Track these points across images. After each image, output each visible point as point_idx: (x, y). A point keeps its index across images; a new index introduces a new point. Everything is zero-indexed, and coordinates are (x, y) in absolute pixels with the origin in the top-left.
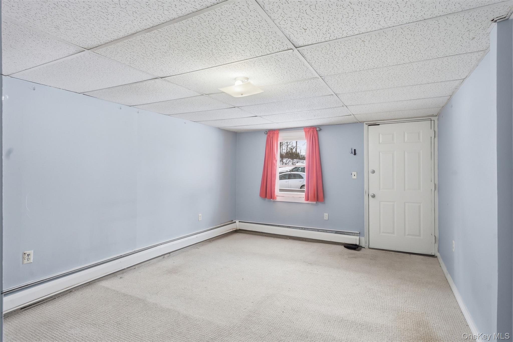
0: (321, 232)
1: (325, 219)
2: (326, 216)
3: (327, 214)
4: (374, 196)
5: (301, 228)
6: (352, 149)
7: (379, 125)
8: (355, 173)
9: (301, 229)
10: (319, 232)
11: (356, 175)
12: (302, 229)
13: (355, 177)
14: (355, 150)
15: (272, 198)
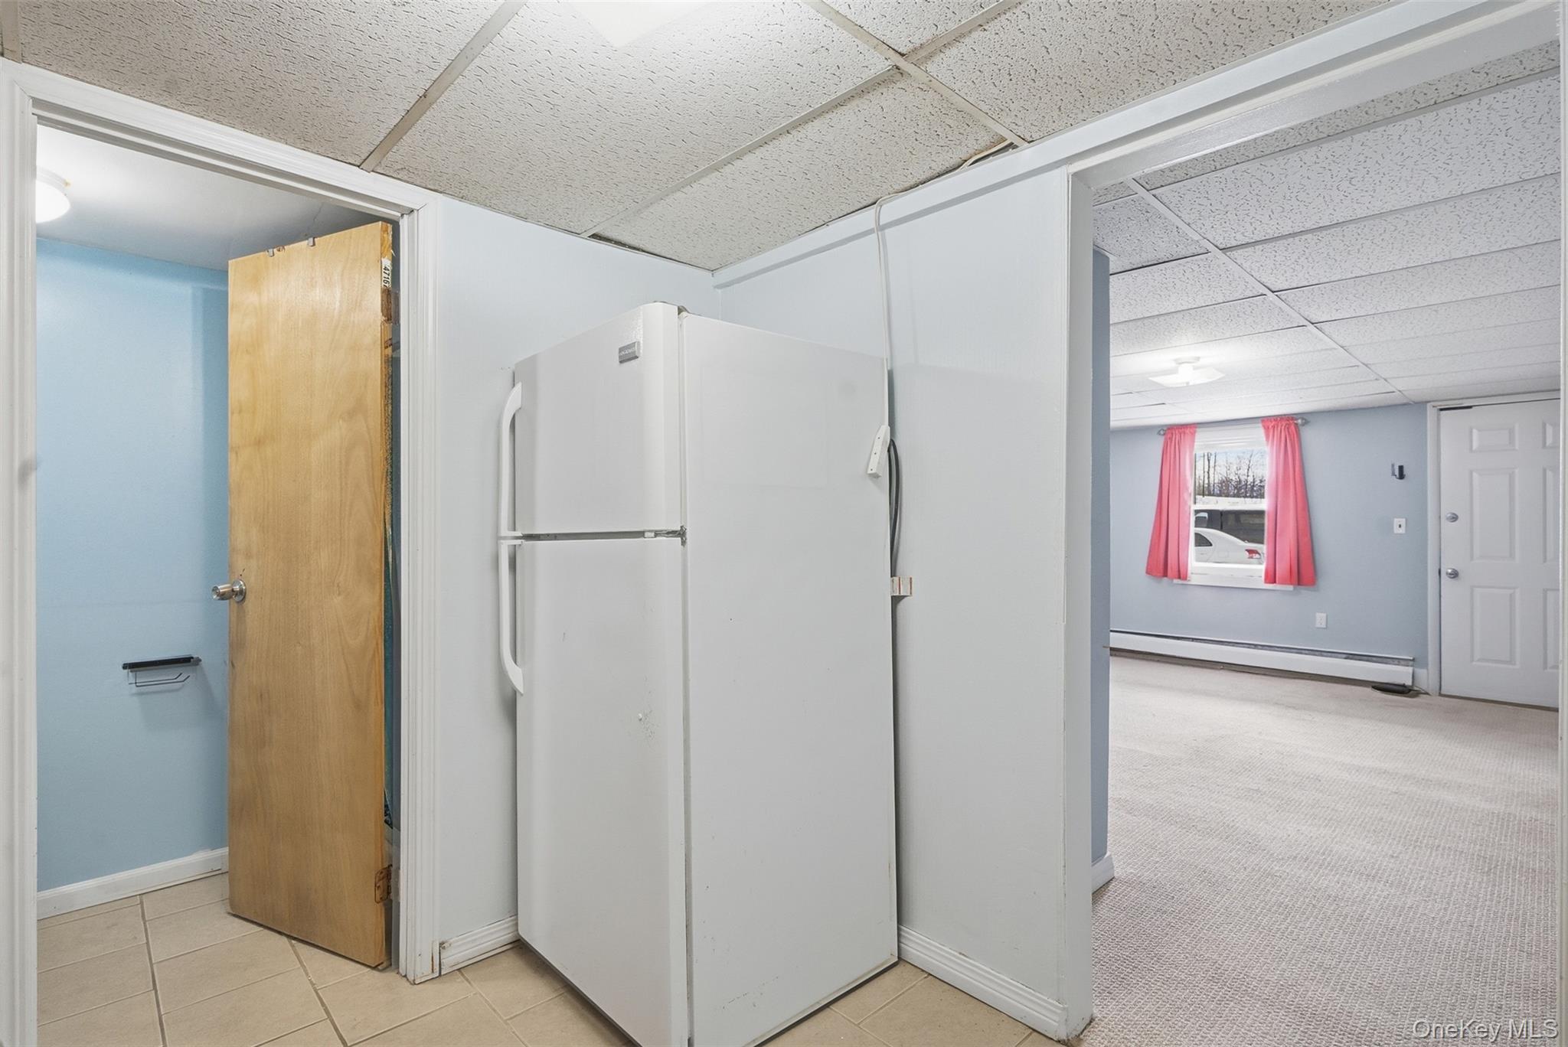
0: (1306, 654)
1: (1318, 625)
2: (1320, 619)
3: (1323, 615)
4: (1455, 575)
6: (1393, 466)
7: (1470, 407)
8: (1403, 521)
9: (1253, 648)
10: (1303, 654)
11: (1396, 526)
12: (1255, 647)
13: (1402, 531)
14: (1401, 468)
15: (1179, 578)
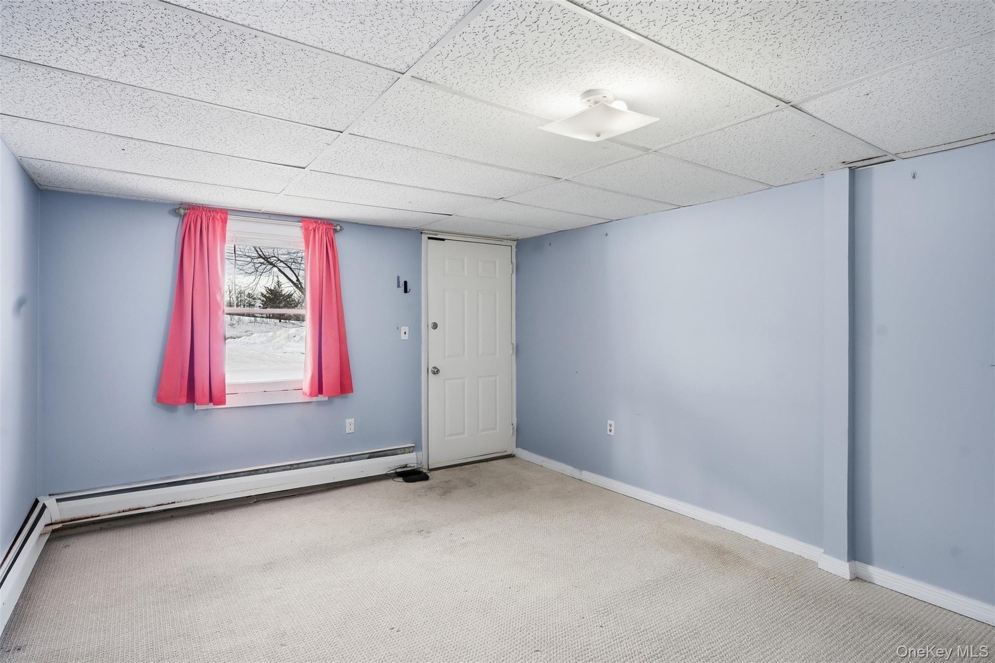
0: (338, 463)
1: (348, 431)
2: (350, 425)
3: (352, 420)
4: (436, 371)
5: (289, 467)
6: (398, 278)
7: (443, 240)
8: (406, 329)
9: (290, 469)
10: (335, 463)
11: (403, 333)
12: (292, 467)
13: (406, 337)
14: (406, 283)
15: (211, 400)
